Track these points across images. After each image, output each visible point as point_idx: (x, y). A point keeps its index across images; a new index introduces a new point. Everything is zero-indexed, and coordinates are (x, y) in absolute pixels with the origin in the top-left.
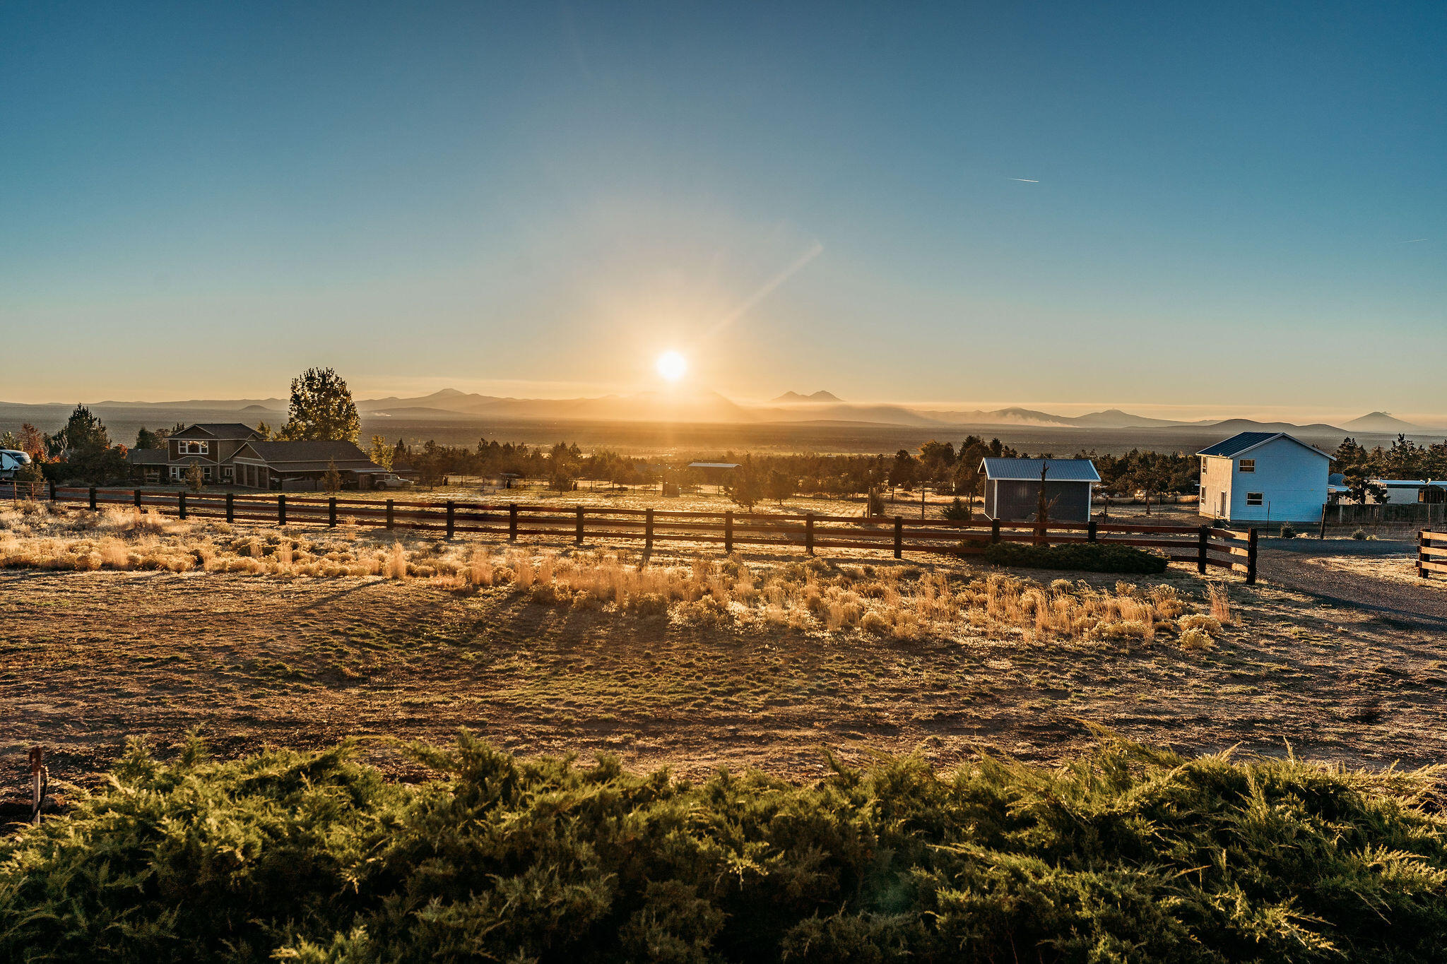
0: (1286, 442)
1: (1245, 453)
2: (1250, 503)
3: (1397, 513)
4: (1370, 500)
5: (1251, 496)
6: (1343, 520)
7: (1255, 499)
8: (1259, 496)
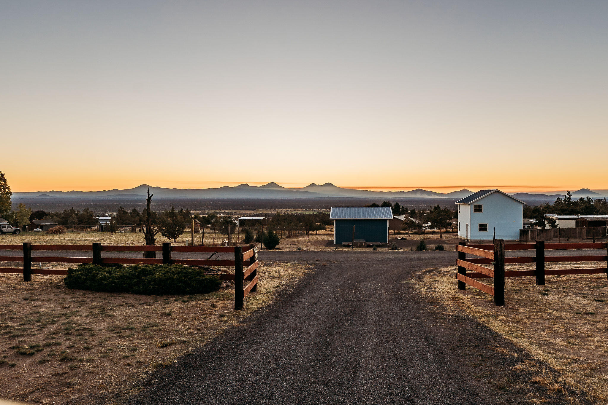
0: (499, 194)
1: (477, 201)
2: (480, 230)
3: (560, 234)
4: (548, 227)
5: (481, 226)
6: (531, 238)
7: (483, 227)
8: (486, 226)
